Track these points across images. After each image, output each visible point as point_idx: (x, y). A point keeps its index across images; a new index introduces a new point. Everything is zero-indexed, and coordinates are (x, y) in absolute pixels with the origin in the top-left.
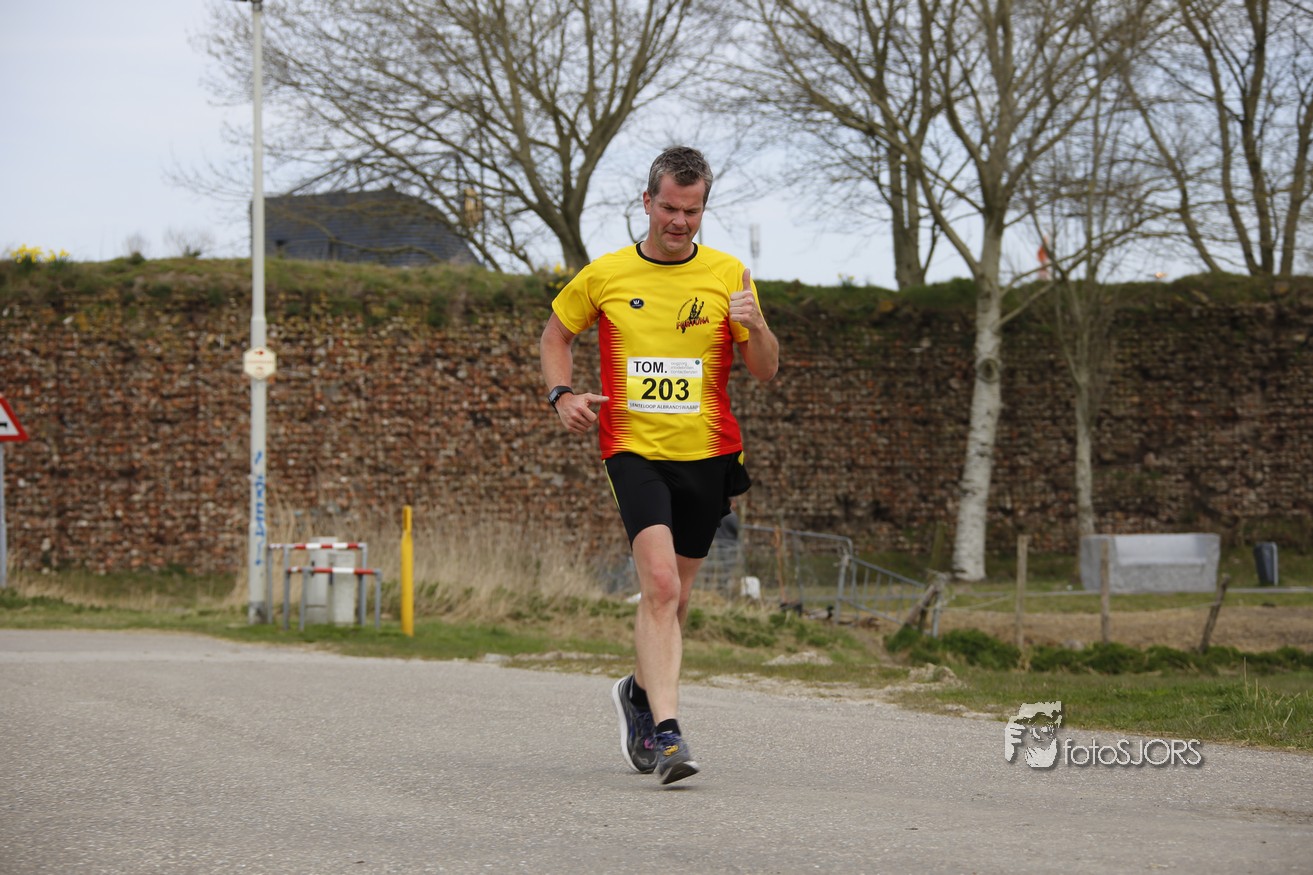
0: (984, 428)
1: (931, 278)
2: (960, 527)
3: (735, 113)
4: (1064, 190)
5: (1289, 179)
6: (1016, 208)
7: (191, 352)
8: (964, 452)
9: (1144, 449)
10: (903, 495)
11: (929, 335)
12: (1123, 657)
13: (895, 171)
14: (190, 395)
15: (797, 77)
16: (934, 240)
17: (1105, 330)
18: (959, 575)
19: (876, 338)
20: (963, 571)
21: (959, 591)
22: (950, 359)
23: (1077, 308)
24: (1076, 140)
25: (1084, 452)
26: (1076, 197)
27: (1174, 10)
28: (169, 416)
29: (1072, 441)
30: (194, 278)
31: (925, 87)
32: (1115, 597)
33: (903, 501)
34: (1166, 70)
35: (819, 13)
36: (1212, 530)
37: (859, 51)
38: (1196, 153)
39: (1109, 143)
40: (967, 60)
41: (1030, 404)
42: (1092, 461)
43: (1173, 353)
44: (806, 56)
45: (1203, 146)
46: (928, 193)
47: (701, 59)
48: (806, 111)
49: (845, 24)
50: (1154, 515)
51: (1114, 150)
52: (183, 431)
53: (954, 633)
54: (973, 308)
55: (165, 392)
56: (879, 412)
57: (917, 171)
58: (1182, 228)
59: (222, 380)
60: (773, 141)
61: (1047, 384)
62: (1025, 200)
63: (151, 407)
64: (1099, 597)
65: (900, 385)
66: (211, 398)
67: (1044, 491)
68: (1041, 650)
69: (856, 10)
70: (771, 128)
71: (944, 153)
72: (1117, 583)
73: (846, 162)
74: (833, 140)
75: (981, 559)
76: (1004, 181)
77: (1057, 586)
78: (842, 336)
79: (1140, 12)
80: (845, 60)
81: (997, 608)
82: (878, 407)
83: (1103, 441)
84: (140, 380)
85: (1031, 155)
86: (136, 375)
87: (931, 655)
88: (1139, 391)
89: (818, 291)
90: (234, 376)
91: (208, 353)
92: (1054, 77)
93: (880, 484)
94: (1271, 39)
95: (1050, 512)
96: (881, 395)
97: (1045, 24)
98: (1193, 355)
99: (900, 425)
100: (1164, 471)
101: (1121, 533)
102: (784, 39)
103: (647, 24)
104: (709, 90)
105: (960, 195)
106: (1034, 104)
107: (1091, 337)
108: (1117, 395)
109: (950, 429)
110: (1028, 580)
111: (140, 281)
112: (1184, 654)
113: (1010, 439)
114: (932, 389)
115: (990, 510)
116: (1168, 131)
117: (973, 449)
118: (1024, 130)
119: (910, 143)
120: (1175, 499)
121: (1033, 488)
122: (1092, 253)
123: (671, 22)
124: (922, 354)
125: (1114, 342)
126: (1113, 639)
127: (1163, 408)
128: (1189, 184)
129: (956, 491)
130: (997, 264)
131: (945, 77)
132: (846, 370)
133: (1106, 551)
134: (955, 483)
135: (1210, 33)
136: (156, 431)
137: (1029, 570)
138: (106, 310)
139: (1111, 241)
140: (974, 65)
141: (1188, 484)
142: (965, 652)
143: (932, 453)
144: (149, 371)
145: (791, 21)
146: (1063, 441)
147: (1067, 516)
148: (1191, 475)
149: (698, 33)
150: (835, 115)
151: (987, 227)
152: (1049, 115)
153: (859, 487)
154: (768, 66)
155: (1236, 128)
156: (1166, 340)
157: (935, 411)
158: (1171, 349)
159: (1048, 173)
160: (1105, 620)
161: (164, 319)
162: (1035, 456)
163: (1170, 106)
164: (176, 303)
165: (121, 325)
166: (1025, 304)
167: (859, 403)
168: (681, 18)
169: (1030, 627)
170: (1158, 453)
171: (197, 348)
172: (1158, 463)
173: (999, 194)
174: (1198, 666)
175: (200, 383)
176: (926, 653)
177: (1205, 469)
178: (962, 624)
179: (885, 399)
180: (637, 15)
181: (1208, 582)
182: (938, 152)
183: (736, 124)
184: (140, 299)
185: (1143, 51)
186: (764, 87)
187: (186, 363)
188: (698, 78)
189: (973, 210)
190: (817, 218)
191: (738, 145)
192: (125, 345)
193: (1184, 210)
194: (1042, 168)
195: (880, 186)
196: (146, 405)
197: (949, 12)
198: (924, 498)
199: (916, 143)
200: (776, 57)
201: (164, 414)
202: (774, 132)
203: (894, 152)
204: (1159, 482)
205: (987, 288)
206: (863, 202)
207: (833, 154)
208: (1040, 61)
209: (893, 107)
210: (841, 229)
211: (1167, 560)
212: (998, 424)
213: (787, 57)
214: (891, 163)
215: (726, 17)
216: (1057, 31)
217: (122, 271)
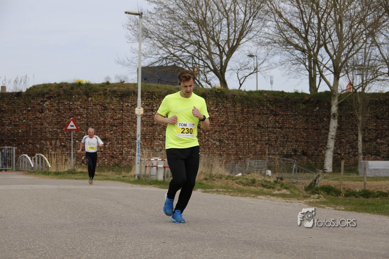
0: (333, 132)
1: (319, 91)
2: (326, 158)
3: (267, 46)
4: (356, 68)
6: (343, 72)
7: (121, 108)
8: (327, 138)
9: (377, 138)
10: (310, 149)
11: (318, 106)
12: (370, 194)
13: (310, 62)
14: (121, 119)
15: (284, 36)
16: (320, 81)
17: (367, 105)
18: (325, 171)
19: (304, 107)
20: (326, 170)
21: (325, 175)
22: (324, 113)
23: (359, 100)
25: (360, 138)
26: (359, 69)
28: (115, 125)
29: (357, 135)
30: (123, 88)
31: (319, 39)
32: (368, 177)
33: (310, 151)
34: (385, 35)
37: (301, 29)
39: (369, 55)
40: (330, 32)
41: (346, 125)
42: (362, 141)
43: (385, 112)
44: (286, 31)
46: (319, 68)
47: (258, 31)
48: (286, 46)
49: (297, 22)
50: (379, 156)
51: (370, 57)
52: (119, 129)
53: (324, 186)
54: (331, 99)
55: (115, 118)
56: (304, 126)
57: (316, 62)
59: (129, 115)
61: (350, 120)
62: (345, 70)
64: (363, 177)
65: (310, 119)
66: (126, 120)
67: (349, 149)
68: (347, 191)
69: (300, 19)
70: (277, 50)
71: (323, 57)
72: (368, 174)
73: (297, 59)
74: (293, 53)
75: (331, 167)
76: (340, 65)
77: (352, 174)
78: (295, 106)
79: (378, 20)
80: (297, 32)
81: (335, 180)
82: (304, 125)
83: (365, 135)
84: (108, 115)
86: (107, 113)
87: (317, 192)
88: (376, 122)
89: (289, 94)
90: (132, 114)
91: (126, 108)
92: (354, 37)
93: (304, 146)
95: (351, 154)
96: (305, 122)
97: (352, 23)
99: (310, 130)
100: (382, 144)
101: (370, 160)
102: (281, 26)
103: (244, 22)
104: (260, 40)
105: (328, 69)
106: (348, 44)
107: (363, 108)
108: (370, 123)
109: (324, 131)
110: (344, 172)
111: (108, 89)
112: (386, 193)
113: (340, 134)
114: (319, 121)
115: (334, 153)
116: (385, 52)
117: (330, 137)
118: (346, 51)
119: (314, 54)
120: (385, 152)
121: (346, 148)
122: (363, 85)
123: (250, 21)
124: (316, 111)
125: (369, 109)
126: (367, 189)
127: (382, 127)
129: (325, 148)
130: (337, 87)
131: (324, 37)
132: (296, 115)
133: (365, 165)
134: (325, 146)
136: (112, 129)
137: (344, 170)
138: (100, 96)
139: (369, 82)
140: (332, 34)
141: (388, 147)
142: (326, 192)
143: (318, 138)
144: (110, 113)
145: (283, 21)
146: (354, 135)
147: (355, 155)
150: (294, 47)
151: (335, 77)
152: (352, 47)
153: (298, 147)
154: (276, 33)
156: (383, 108)
157: (320, 127)
159: (352, 63)
160: (365, 184)
161: (115, 99)
162: (347, 139)
163: (386, 45)
164: (118, 95)
165: (103, 100)
166: (345, 98)
167: (299, 124)
168: (253, 20)
169: (344, 185)
170: (380, 139)
171: (123, 107)
172: (381, 142)
173: (338, 68)
175: (124, 116)
176: (316, 191)
178: (326, 184)
179: (306, 123)
180: (241, 19)
184: (108, 94)
185: (379, 30)
186: (275, 39)
187: (120, 111)
188: (257, 36)
189: (331, 73)
190: (288, 74)
191: (268, 55)
192: (104, 106)
194: (350, 62)
195: (306, 66)
196: (110, 122)
197: (326, 19)
198: (316, 150)
199: (316, 54)
200: (278, 31)
201: (114, 124)
202: (278, 51)
203: (310, 57)
204: (380, 147)
205: (334, 94)
206: (301, 70)
207: (293, 57)
208: (350, 33)
209: (310, 45)
210: (295, 77)
211: (383, 168)
212: (337, 130)
213: (281, 31)
214: (309, 60)
215: (265, 20)
216: (355, 25)
217: (104, 86)
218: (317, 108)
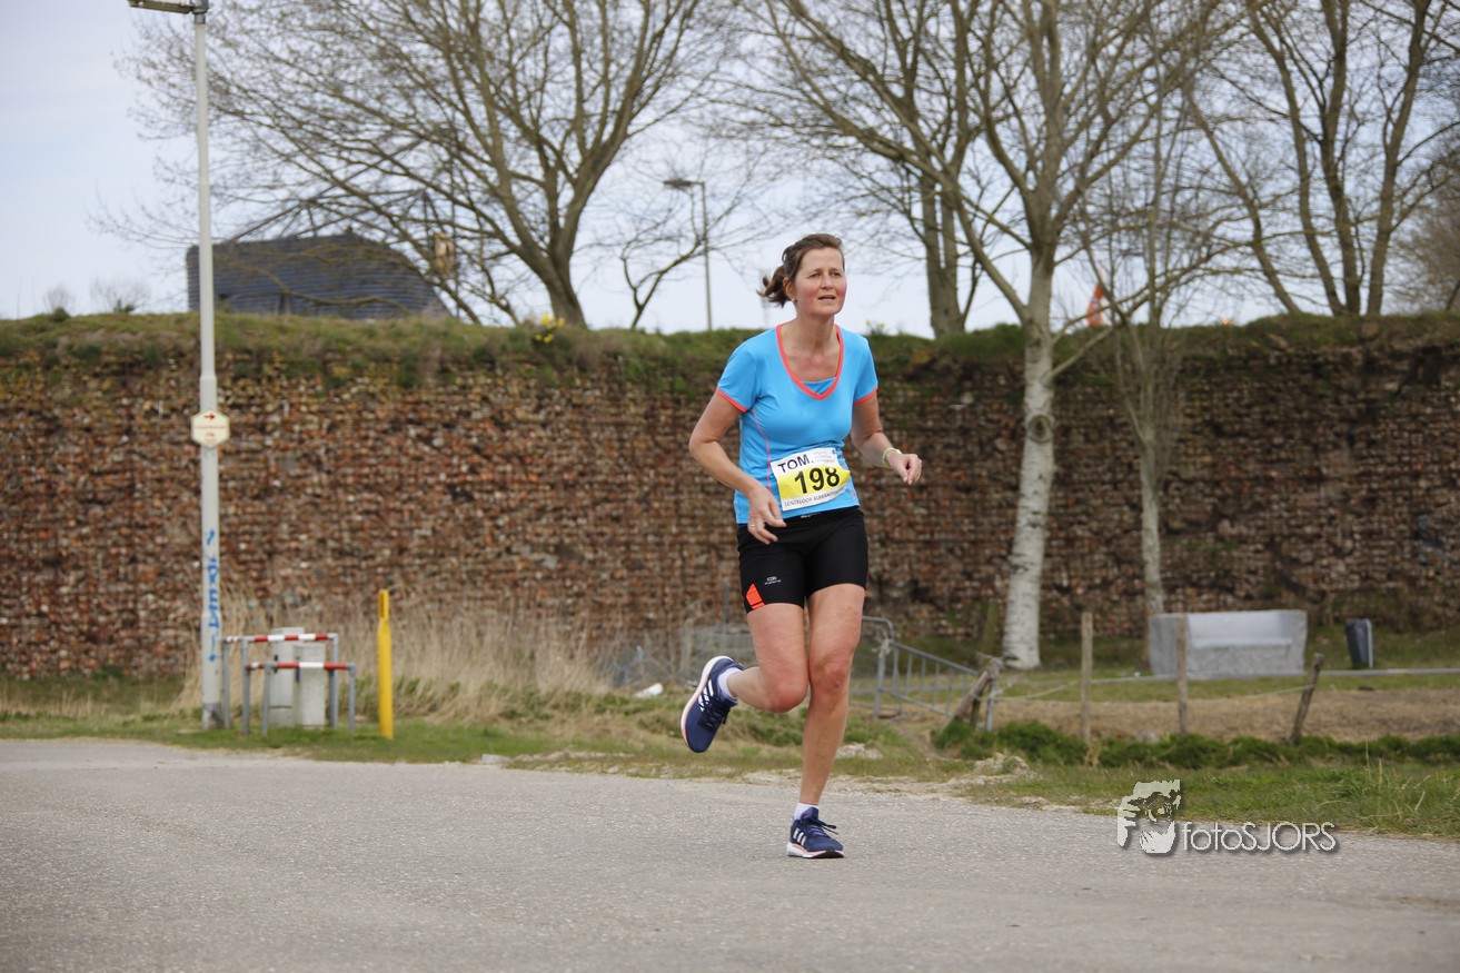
0: (1035, 496)
1: (971, 325)
2: (1010, 608)
3: (745, 139)
4: (1121, 222)
5: (1375, 206)
6: (1068, 242)
7: (125, 422)
8: (1013, 522)
9: (1218, 515)
10: (944, 573)
11: (971, 390)
12: (1203, 750)
13: (928, 203)
14: (124, 471)
15: (815, 97)
16: (975, 281)
17: (1172, 380)
18: (1012, 662)
19: (911, 394)
20: (1015, 659)
21: (1014, 679)
22: (995, 417)
23: (1139, 356)
24: (1135, 165)
25: (1151, 519)
26: (1135, 230)
27: (1241, 16)
28: (101, 496)
29: (1137, 508)
30: (127, 336)
31: (962, 107)
32: (1192, 684)
33: (945, 580)
34: (1234, 83)
35: (839, 23)
36: (1296, 607)
37: (885, 66)
38: (1270, 178)
39: (1171, 169)
40: (1009, 75)
41: (1087, 466)
42: (1160, 530)
43: (1249, 406)
44: (823, 73)
45: (1277, 170)
46: (967, 226)
47: (706, 78)
48: (826, 135)
49: (870, 35)
50: (1231, 591)
51: (1178, 176)
52: (117, 513)
53: (1012, 724)
54: (1021, 357)
55: (96, 469)
57: (954, 201)
58: (1255, 263)
59: (162, 453)
60: (789, 170)
61: (1107, 444)
62: (1078, 233)
63: (80, 485)
64: (1174, 683)
65: (939, 447)
66: (148, 474)
67: (1105, 566)
68: (1110, 743)
69: (880, 20)
70: (786, 155)
71: (984, 182)
73: (873, 193)
74: (857, 169)
75: (1035, 644)
76: (1054, 212)
77: (1123, 673)
79: (1204, 19)
80: (871, 78)
81: (1064, 695)
83: (1171, 507)
84: (67, 454)
85: (1084, 183)
86: (61, 448)
88: (1211, 449)
90: (175, 449)
91: (146, 422)
92: (1108, 93)
93: (919, 561)
94: (1352, 48)
95: (1113, 589)
97: (1097, 32)
98: (1271, 407)
99: (939, 492)
100: (1241, 540)
101: (1193, 611)
102: (800, 53)
103: (643, 39)
104: (715, 113)
105: (1004, 229)
106: (1086, 124)
107: (1156, 389)
108: (1186, 454)
109: (997, 496)
110: (1094, 665)
111: (64, 340)
112: (1273, 745)
113: (1066, 506)
114: (976, 451)
115: (1044, 587)
116: (1238, 153)
117: (1023, 519)
118: (1077, 152)
119: (945, 171)
120: (1254, 573)
121: (1093, 562)
122: (1156, 293)
123: (670, 37)
124: (963, 411)
125: (1182, 395)
126: (1192, 729)
127: (1238, 469)
128: (1262, 213)
129: (1005, 567)
130: (1047, 307)
131: (985, 95)
133: (1180, 632)
134: (1004, 558)
135: (1282, 41)
136: (85, 514)
137: (1095, 655)
138: (25, 375)
139: (1177, 279)
140: (1016, 81)
141: (1268, 555)
142: (1024, 747)
143: (976, 524)
144: (76, 444)
145: (808, 34)
146: (1126, 508)
147: (1132, 594)
148: (1271, 545)
149: (701, 48)
150: (860, 139)
151: (1035, 265)
152: (1104, 136)
153: (894, 565)
154: (781, 84)
155: (1314, 150)
156: (1241, 391)
157: (980, 476)
158: (1246, 401)
159: (1104, 202)
160: (1182, 709)
161: (93, 384)
162: (1094, 525)
163: (1240, 125)
164: (107, 365)
165: (42, 391)
166: (1081, 352)
168: (681, 32)
169: (1097, 718)
170: (1233, 520)
171: (131, 417)
172: (1234, 531)
173: (1048, 227)
174: (1289, 759)
175: (135, 458)
178: (1020, 716)
180: (630, 29)
181: (1294, 666)
182: (978, 181)
183: (748, 152)
184: (64, 362)
185: (1209, 62)
186: (778, 109)
187: (119, 434)
188: (702, 100)
189: (1020, 246)
191: (749, 176)
192: (49, 415)
193: (1257, 243)
194: (1095, 200)
195: (912, 220)
196: (74, 484)
197: (986, 22)
198: (969, 576)
199: (953, 170)
200: (790, 75)
201: (95, 494)
202: (791, 160)
203: (927, 182)
204: (1235, 553)
205: (1036, 334)
206: (892, 239)
207: (858, 184)
208: (1091, 76)
209: (925, 130)
211: (1247, 641)
212: (1052, 490)
213: (804, 74)
214: (924, 193)
215: (733, 31)
216: (1110, 41)
217: (43, 330)
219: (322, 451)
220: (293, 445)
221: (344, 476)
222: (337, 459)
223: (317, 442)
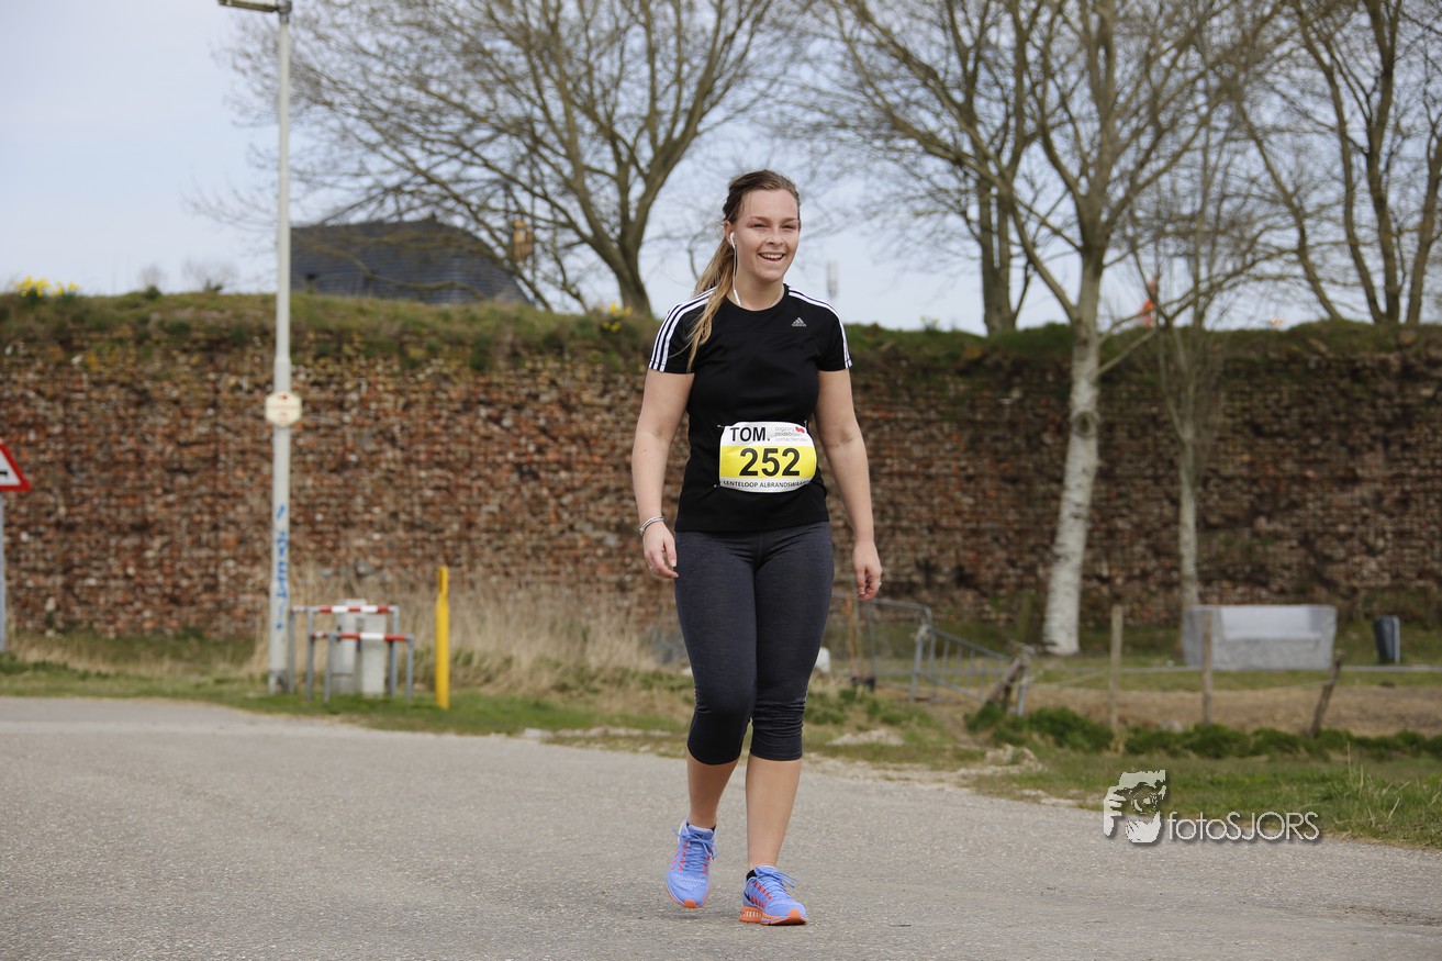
0: (1078, 490)
2: (1052, 596)
3: (810, 139)
4: (1169, 228)
5: (1417, 219)
6: (1118, 247)
7: (210, 396)
8: (1056, 513)
9: (1255, 512)
10: (989, 560)
11: (1019, 385)
12: (1226, 740)
13: (984, 206)
14: (209, 442)
15: (878, 101)
16: (1027, 280)
17: (1213, 382)
18: (1050, 649)
19: (962, 387)
20: (1054, 644)
21: (1050, 665)
22: (1042, 411)
23: (1182, 357)
24: (1185, 172)
25: (1188, 515)
26: (1182, 235)
27: (1293, 32)
28: (187, 466)
29: (1176, 503)
30: (215, 314)
31: (1019, 113)
32: (1220, 675)
33: (990, 567)
34: (1284, 97)
35: (903, 30)
36: (1328, 602)
37: (946, 72)
38: (1315, 188)
39: (1219, 176)
40: (1065, 83)
41: (1130, 461)
42: (1197, 525)
43: (1288, 408)
44: (889, 78)
45: (1323, 181)
46: (1021, 229)
47: (773, 81)
48: (887, 138)
49: (932, 42)
50: (1265, 585)
51: (1225, 183)
52: (201, 482)
53: (1041, 711)
54: (1068, 357)
55: (182, 438)
56: (964, 469)
57: (1009, 205)
58: (1299, 270)
59: (245, 427)
60: (851, 170)
61: (1149, 440)
62: (1125, 237)
63: (167, 455)
64: (1200, 674)
65: (987, 440)
66: (232, 447)
67: (1144, 557)
68: (1136, 731)
69: (944, 28)
70: (849, 156)
71: (1038, 186)
72: (1221, 658)
73: (931, 194)
74: (917, 170)
75: (1074, 631)
76: (1104, 217)
77: (1157, 661)
78: (924, 385)
79: (1255, 33)
80: (931, 82)
81: (1089, 685)
82: (963, 463)
83: (1210, 503)
84: (154, 426)
86: (151, 420)
87: (1017, 735)
88: (1250, 448)
89: (899, 336)
90: (258, 423)
91: (230, 396)
92: (1160, 103)
93: (965, 548)
94: (1400, 65)
95: (1151, 580)
96: (966, 450)
97: (1151, 45)
98: (1310, 409)
99: (987, 483)
100: (1277, 537)
101: (1227, 603)
102: (864, 58)
103: (715, 41)
104: (782, 113)
105: (1056, 232)
106: (1137, 133)
107: (1197, 389)
108: (1226, 453)
109: (1042, 488)
110: (1123, 652)
111: (156, 317)
112: (1293, 737)
113: (1108, 500)
114: (1023, 444)
115: (1086, 577)
116: (1285, 162)
117: (1067, 511)
118: (1127, 161)
119: (1001, 174)
120: (1288, 568)
121: (1132, 554)
122: (1199, 297)
123: (741, 39)
124: (1012, 406)
125: (1223, 395)
126: (1215, 719)
127: (1276, 468)
128: (1308, 223)
129: (1048, 556)
130: (1094, 308)
131: (1041, 103)
132: (929, 423)
133: (1209, 624)
134: (1047, 548)
135: (1332, 57)
136: (172, 482)
137: (1125, 644)
138: (118, 349)
139: (1220, 284)
140: (1073, 89)
141: (1302, 551)
142: (1053, 732)
143: (1023, 514)
144: (164, 415)
145: (873, 40)
146: (1166, 503)
147: (1169, 585)
148: (1306, 542)
149: (771, 51)
150: (920, 142)
151: (1085, 267)
152: (1154, 146)
153: (941, 551)
154: (846, 88)
155: (1360, 161)
156: (1280, 393)
157: (1026, 468)
158: (1286, 402)
159: (1153, 208)
160: (1207, 700)
161: (182, 359)
162: (1135, 518)
163: (1287, 137)
164: (195, 341)
165: (135, 365)
166: (1125, 353)
167: (942, 458)
168: (752, 35)
169: (1125, 706)
170: (1270, 517)
171: (217, 391)
172: (1270, 527)
173: (1098, 231)
174: (1309, 750)
175: (220, 430)
176: (1010, 733)
177: (1320, 535)
178: (1051, 702)
179: (970, 454)
180: (703, 31)
181: (1322, 659)
182: (1032, 184)
183: (812, 152)
184: (155, 337)
185: (1259, 76)
186: (842, 111)
187: (205, 407)
188: (770, 101)
189: (1070, 248)
190: (898, 255)
191: (813, 174)
192: (139, 387)
193: (1302, 250)
194: (1145, 205)
195: (968, 222)
196: (161, 453)
197: (1045, 31)
198: (1012, 564)
199: (1008, 174)
200: (855, 79)
201: (181, 463)
202: (853, 161)
203: (984, 184)
204: (1271, 549)
205: (1083, 333)
206: (949, 238)
207: (917, 185)
208: (1145, 86)
209: (984, 134)
210: (925, 268)
211: (1278, 634)
212: (1096, 483)
213: (867, 79)
214: (981, 196)
215: (802, 34)
216: (1164, 53)
217: (136, 306)
218: (1016, 394)
219: (396, 429)
220: (369, 422)
221: (417, 452)
222: (411, 436)
223: (393, 419)
